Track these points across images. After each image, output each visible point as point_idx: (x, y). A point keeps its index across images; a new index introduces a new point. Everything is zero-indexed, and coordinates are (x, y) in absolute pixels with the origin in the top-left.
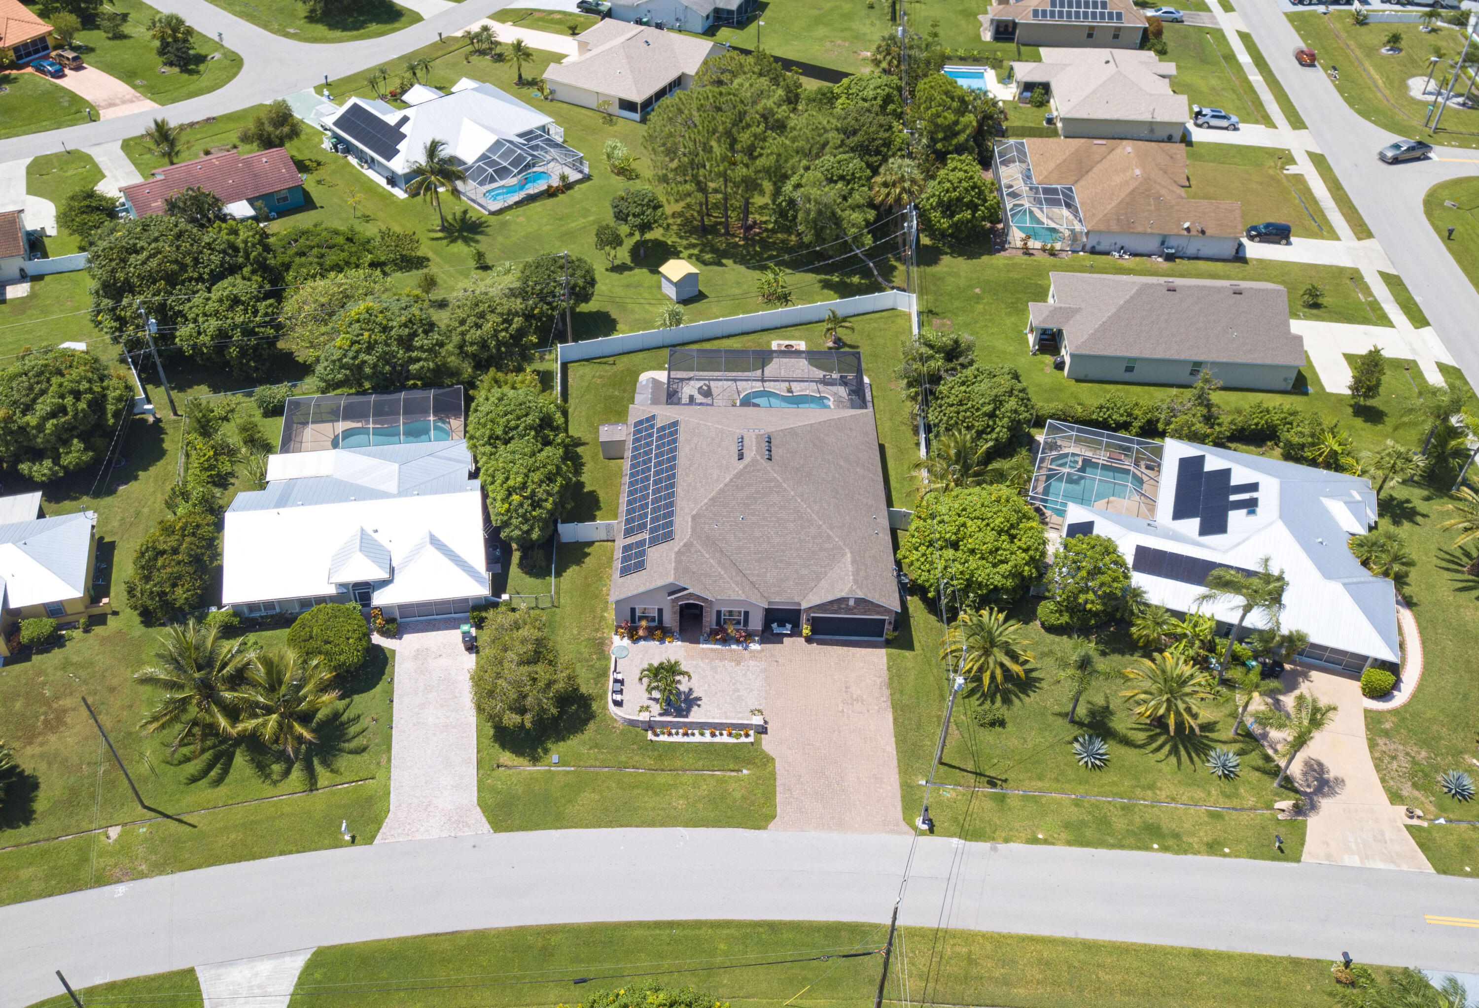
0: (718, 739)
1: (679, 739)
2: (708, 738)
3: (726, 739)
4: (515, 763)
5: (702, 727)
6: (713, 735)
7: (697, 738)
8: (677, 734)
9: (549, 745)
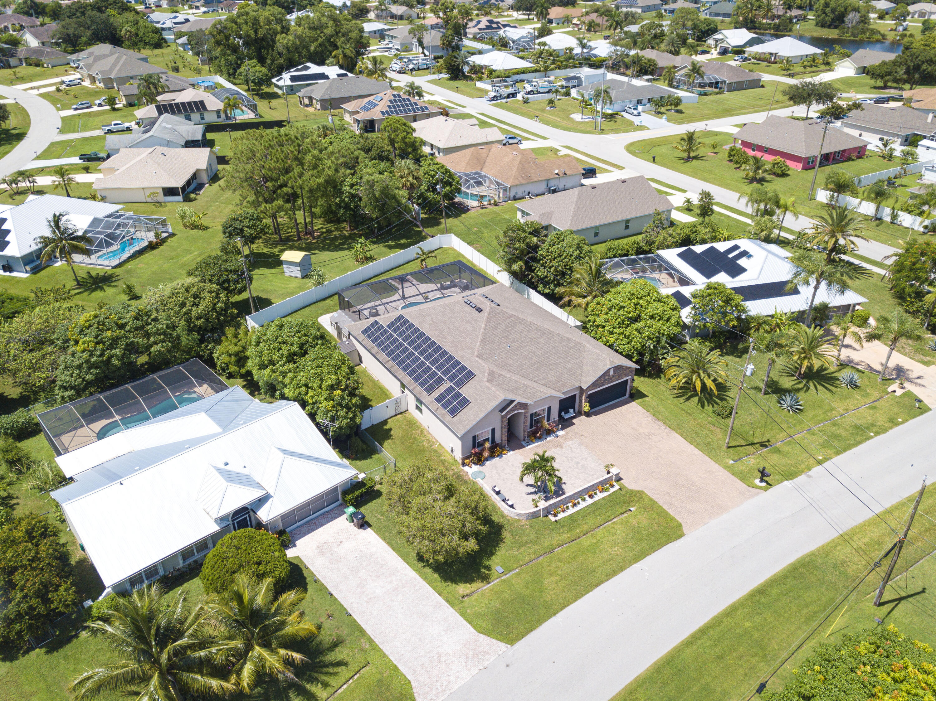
0: (596, 498)
1: (571, 511)
2: (589, 501)
3: (600, 496)
4: (473, 589)
5: (581, 494)
6: (591, 497)
7: (583, 505)
8: (568, 508)
9: (487, 563)
